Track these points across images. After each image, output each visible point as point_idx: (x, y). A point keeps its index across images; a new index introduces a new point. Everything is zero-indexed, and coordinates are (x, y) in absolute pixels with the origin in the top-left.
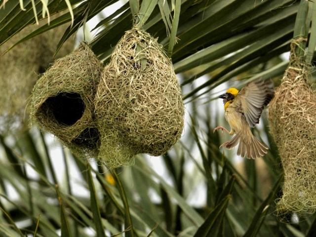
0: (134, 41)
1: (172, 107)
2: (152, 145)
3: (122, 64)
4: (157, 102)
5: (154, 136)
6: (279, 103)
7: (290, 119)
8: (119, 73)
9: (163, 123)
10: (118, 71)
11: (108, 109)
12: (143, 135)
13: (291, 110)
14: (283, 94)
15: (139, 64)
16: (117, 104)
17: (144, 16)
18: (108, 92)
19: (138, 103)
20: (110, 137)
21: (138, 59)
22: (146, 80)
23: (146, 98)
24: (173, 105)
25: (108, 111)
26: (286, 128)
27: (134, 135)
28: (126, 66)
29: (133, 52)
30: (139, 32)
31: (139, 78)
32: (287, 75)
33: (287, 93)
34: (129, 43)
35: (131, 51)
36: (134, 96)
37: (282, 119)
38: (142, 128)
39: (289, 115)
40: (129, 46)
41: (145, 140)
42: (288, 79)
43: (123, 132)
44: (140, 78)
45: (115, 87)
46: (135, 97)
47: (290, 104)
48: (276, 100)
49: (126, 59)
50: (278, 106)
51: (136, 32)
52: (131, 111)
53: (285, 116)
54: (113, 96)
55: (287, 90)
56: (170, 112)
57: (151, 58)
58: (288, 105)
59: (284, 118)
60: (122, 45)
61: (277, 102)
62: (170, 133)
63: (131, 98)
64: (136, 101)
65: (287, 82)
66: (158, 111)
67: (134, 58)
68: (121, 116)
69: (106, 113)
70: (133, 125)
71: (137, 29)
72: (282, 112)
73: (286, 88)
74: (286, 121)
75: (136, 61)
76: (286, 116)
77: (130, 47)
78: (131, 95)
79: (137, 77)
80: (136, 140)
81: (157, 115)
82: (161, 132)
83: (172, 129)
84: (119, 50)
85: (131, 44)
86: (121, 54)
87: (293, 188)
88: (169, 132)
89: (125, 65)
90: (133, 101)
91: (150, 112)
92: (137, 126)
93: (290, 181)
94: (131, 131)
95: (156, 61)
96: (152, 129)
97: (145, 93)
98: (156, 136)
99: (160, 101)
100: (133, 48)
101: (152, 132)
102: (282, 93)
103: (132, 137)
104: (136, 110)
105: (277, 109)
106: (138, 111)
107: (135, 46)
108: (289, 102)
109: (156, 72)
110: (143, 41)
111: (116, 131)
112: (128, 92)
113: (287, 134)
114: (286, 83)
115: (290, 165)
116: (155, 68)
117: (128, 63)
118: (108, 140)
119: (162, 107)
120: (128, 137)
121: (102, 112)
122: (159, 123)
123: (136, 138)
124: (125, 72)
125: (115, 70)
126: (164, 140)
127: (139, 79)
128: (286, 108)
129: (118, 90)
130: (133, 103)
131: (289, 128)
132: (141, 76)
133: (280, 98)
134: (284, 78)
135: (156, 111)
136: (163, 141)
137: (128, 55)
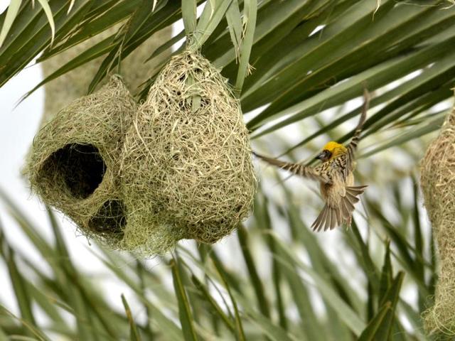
0: (184, 70)
1: (234, 168)
2: (202, 224)
3: (162, 101)
4: (212, 159)
5: (204, 210)
6: (436, 163)
7: (450, 188)
8: (157, 114)
9: (219, 190)
10: (156, 111)
11: (138, 167)
12: (188, 209)
13: (452, 173)
14: (442, 149)
15: (189, 102)
16: (153, 161)
17: (203, 34)
18: (140, 142)
19: (183, 160)
20: (139, 211)
21: (187, 96)
22: (198, 127)
23: (195, 152)
24: (235, 165)
25: (139, 171)
26: (444, 202)
27: (175, 208)
28: (169, 105)
29: (180, 86)
30: (193, 57)
31: (187, 123)
32: (450, 120)
33: (447, 147)
34: (176, 72)
35: (179, 84)
36: (177, 149)
37: (438, 187)
38: (187, 197)
39: (449, 182)
40: (176, 77)
41: (191, 216)
42: (451, 126)
43: (160, 204)
44: (189, 123)
45: (150, 135)
46: (178, 151)
47: (450, 164)
48: (431, 157)
49: (169, 95)
50: (433, 167)
51: (189, 56)
52: (173, 172)
53: (442, 183)
54: (147, 149)
55: (447, 143)
56: (231, 175)
57: (207, 95)
58: (449, 166)
59: (441, 187)
60: (165, 76)
61: (432, 160)
62: (230, 207)
63: (173, 153)
64: (181, 157)
65: (450, 130)
66: (213, 173)
67: (182, 93)
68: (157, 179)
69: (135, 175)
70: (174, 192)
71: (190, 52)
72: (439, 176)
73: (447, 140)
74: (444, 191)
75: (184, 97)
76: (445, 183)
77: (178, 77)
78: (173, 148)
79: (185, 121)
80: (178, 215)
81: (210, 178)
82: (215, 204)
83: (233, 201)
84: (160, 82)
85: (179, 74)
86: (162, 87)
87: (450, 295)
88: (228, 205)
89: (168, 103)
90: (176, 157)
91: (200, 172)
92: (180, 193)
93: (446, 284)
94: (170, 202)
95: (215, 101)
96: (202, 199)
97: (195, 146)
98: (208, 210)
99: (216, 157)
100: (181, 79)
101: (201, 204)
102: (441, 147)
103: (173, 211)
104: (179, 170)
105: (431, 172)
106: (183, 171)
107: (184, 76)
108: (450, 160)
109: (213, 115)
110: (198, 70)
111: (149, 201)
112: (169, 143)
113: (445, 211)
114: (447, 132)
115: (447, 258)
116: (212, 110)
117: (173, 100)
118: (136, 216)
119: (218, 167)
120: (167, 211)
121: (131, 174)
122: (213, 190)
123: (177, 212)
124: (167, 114)
125: (152, 110)
126: (219, 217)
127: (187, 125)
128: (445, 171)
129: (154, 140)
130: (177, 159)
131: (448, 202)
132: (191, 120)
133: (437, 154)
134: (445, 123)
135: (209, 172)
136: (218, 219)
137: (173, 89)
